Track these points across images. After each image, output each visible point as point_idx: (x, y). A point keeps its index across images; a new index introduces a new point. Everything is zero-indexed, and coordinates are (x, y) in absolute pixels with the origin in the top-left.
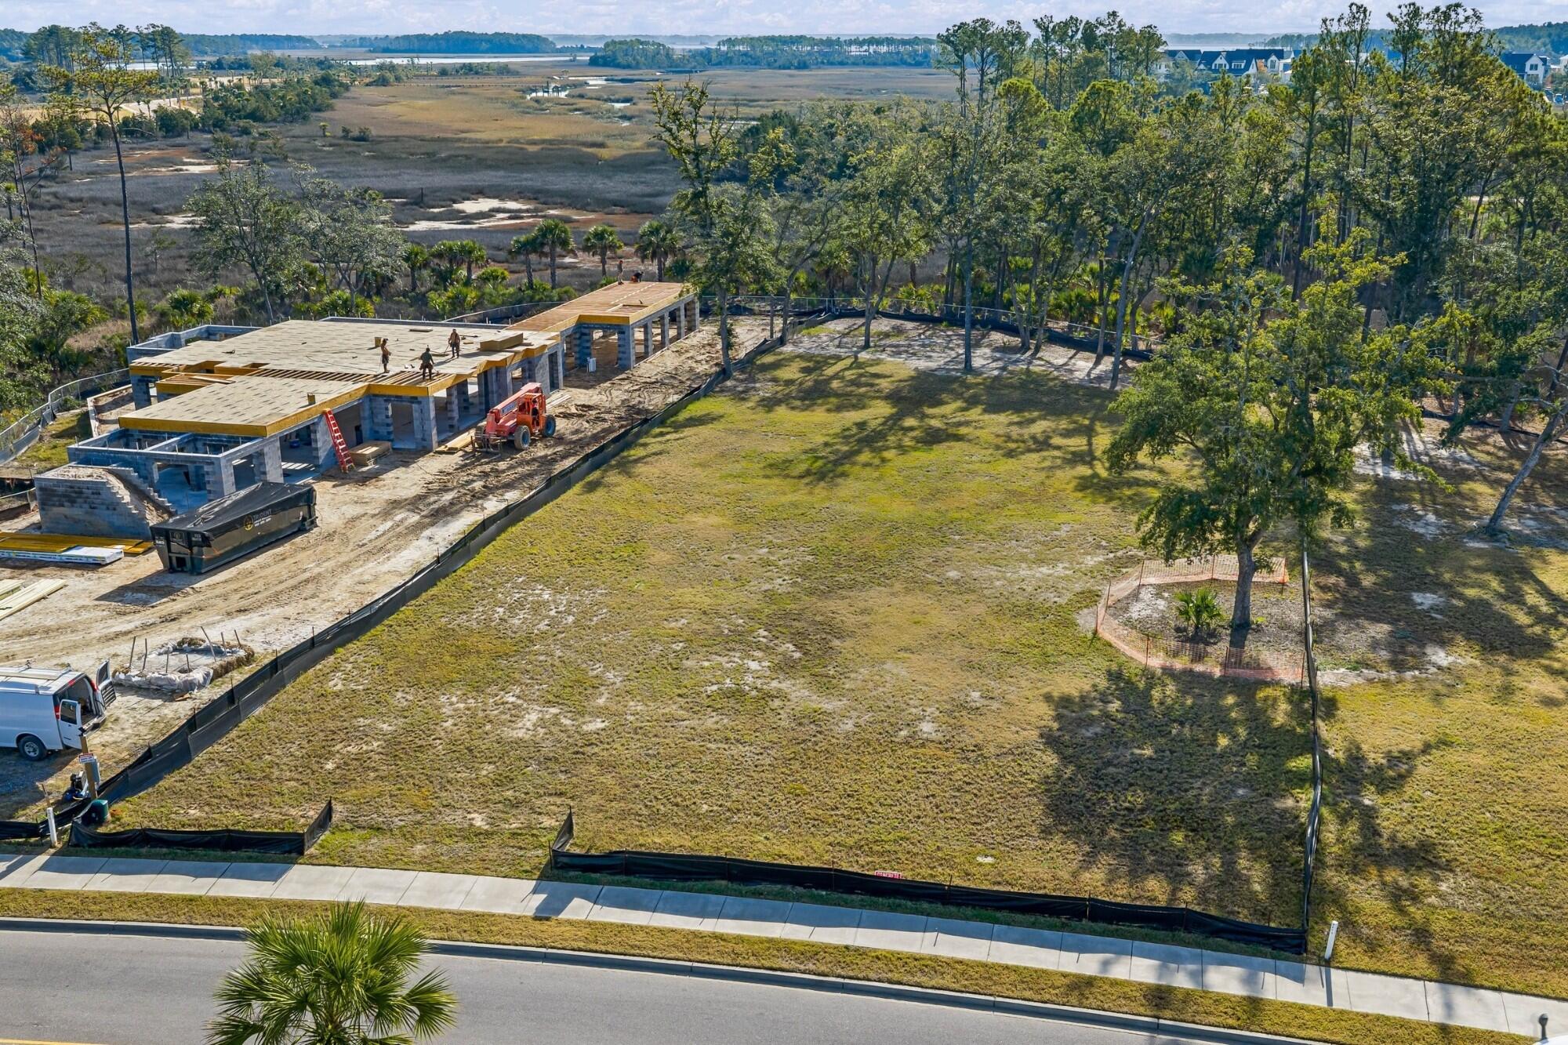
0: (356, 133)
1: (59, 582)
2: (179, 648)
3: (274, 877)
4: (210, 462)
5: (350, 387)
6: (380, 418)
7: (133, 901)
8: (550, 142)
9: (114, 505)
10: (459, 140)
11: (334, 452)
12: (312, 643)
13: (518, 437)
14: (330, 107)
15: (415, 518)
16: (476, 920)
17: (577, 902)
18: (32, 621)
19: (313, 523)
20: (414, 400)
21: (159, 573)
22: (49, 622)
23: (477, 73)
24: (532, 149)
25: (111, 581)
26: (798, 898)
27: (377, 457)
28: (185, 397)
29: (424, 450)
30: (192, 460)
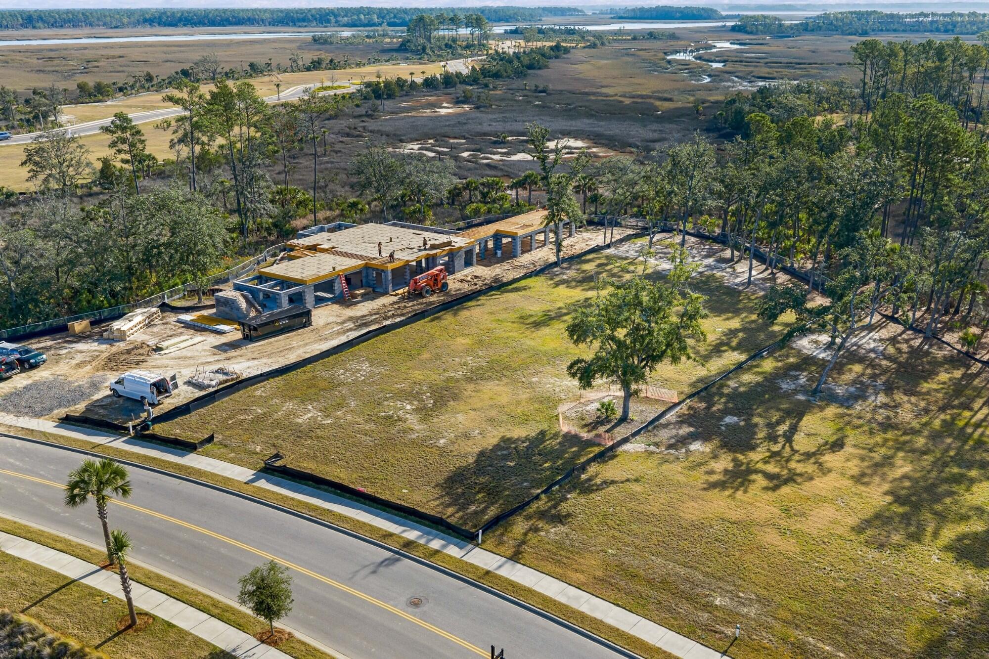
0: (541, 88)
1: (204, 338)
2: (217, 372)
3: (182, 456)
4: (278, 294)
5: (360, 262)
6: (370, 278)
7: (138, 456)
8: (641, 97)
9: (238, 309)
10: (594, 94)
11: (342, 292)
12: (261, 375)
13: (424, 292)
14: (546, 67)
15: (352, 326)
16: (227, 480)
17: (263, 480)
18: (185, 353)
19: (310, 324)
20: (383, 271)
21: (240, 339)
22: (189, 355)
23: (655, 38)
24: (627, 101)
25: (223, 339)
26: (330, 492)
27: (363, 295)
28: (296, 261)
29: (385, 293)
30: (273, 293)
